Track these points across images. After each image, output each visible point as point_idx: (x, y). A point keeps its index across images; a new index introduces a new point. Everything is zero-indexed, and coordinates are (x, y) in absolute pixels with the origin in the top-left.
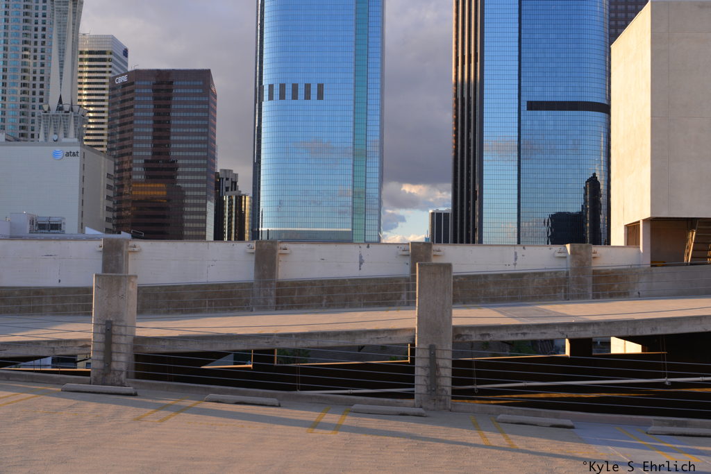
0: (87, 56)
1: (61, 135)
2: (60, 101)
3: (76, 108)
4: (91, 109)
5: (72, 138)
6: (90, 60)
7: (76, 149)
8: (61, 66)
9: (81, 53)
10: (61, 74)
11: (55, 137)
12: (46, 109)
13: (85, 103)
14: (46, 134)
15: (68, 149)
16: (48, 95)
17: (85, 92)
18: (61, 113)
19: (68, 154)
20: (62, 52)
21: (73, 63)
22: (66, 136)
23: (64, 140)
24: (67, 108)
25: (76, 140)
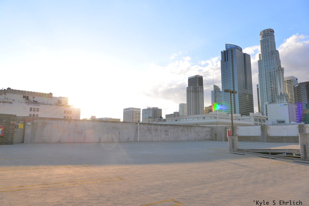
0: (286, 82)
1: (282, 101)
2: (281, 93)
3: (285, 94)
4: (289, 94)
5: (285, 101)
6: (287, 83)
7: (287, 103)
8: (280, 85)
10: (280, 87)
12: (278, 95)
13: (287, 93)
14: (278, 101)
15: (284, 104)
16: (278, 92)
17: (287, 90)
18: (281, 96)
19: (284, 105)
20: (280, 82)
21: (283, 84)
22: (283, 101)
23: (283, 102)
24: (283, 94)
25: (286, 101)
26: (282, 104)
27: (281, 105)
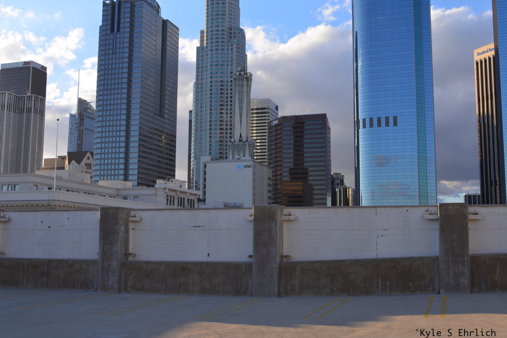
0: (255, 111)
1: (242, 155)
2: (241, 136)
3: (249, 140)
4: (258, 141)
5: (248, 157)
6: (257, 113)
7: (251, 163)
8: (241, 116)
9: (252, 109)
10: (241, 120)
11: (238, 157)
12: (233, 141)
13: (255, 138)
14: (233, 156)
15: (246, 164)
16: (234, 134)
17: (255, 132)
18: (241, 143)
19: (246, 166)
20: (241, 108)
21: (247, 111)
22: (244, 156)
23: (243, 158)
24: (244, 140)
25: (250, 158)
26: (240, 164)
27: (238, 167)
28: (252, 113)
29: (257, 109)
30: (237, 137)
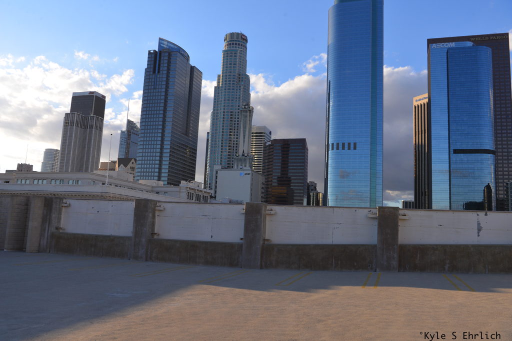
0: (255, 135)
2: (243, 152)
3: (250, 155)
4: (256, 156)
5: (248, 167)
6: (256, 136)
7: (250, 172)
8: (244, 138)
9: (253, 133)
10: (244, 141)
11: (241, 167)
12: (238, 155)
13: (254, 154)
14: (237, 166)
15: (246, 172)
16: (239, 150)
17: (254, 149)
18: (243, 157)
19: (246, 174)
20: (244, 132)
21: (249, 137)
22: (245, 166)
23: (244, 168)
24: (246, 155)
26: (242, 172)
27: (241, 174)
28: (253, 136)
29: (256, 133)
30: (241, 153)
